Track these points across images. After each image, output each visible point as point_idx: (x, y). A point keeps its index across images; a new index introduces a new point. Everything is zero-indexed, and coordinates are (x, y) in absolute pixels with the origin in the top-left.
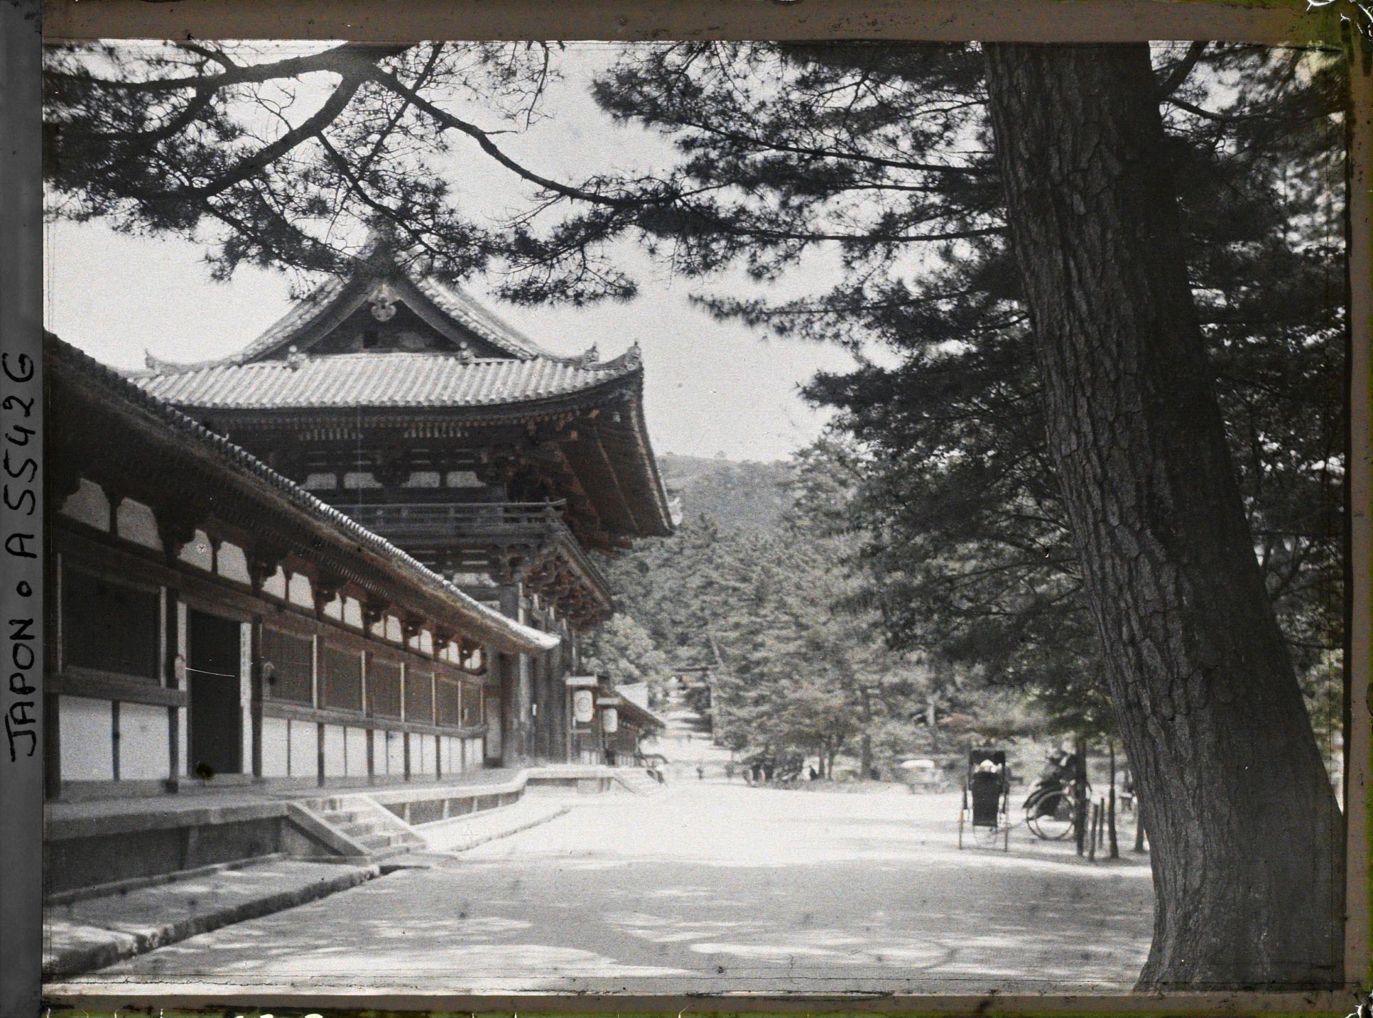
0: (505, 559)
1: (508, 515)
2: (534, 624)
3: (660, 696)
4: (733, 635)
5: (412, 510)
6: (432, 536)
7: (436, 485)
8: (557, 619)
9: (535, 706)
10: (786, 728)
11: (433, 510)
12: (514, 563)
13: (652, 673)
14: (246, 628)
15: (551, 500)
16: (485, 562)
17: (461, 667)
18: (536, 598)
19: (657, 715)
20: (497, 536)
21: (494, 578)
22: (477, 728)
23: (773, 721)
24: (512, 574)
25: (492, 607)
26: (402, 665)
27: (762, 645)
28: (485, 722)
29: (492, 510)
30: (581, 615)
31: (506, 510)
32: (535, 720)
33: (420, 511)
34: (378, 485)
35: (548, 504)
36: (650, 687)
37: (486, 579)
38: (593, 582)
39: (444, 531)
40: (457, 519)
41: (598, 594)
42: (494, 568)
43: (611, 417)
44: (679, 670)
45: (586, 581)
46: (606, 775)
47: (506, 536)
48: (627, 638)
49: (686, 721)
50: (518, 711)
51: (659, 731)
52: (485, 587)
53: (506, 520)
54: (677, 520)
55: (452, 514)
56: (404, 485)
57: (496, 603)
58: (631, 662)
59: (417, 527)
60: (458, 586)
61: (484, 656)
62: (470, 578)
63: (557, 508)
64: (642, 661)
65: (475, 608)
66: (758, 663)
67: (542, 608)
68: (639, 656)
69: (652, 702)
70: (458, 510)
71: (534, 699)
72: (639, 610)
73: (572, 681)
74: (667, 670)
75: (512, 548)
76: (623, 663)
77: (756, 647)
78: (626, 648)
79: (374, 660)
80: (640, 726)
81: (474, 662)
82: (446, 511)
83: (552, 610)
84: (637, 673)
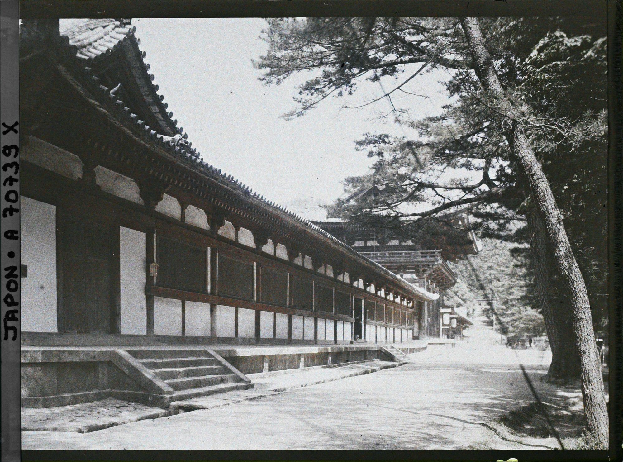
0: (421, 270)
1: (422, 255)
2: (429, 290)
3: (471, 312)
4: (501, 289)
5: (390, 254)
6: (396, 263)
7: (398, 244)
8: (436, 287)
9: (429, 319)
10: (522, 326)
11: (396, 254)
12: (424, 271)
13: (468, 302)
14: (363, 301)
15: (437, 250)
16: (414, 270)
17: (407, 307)
18: (429, 281)
19: (469, 319)
20: (418, 262)
21: (417, 276)
22: (410, 327)
23: (517, 323)
24: (423, 274)
25: (416, 285)
26: (393, 307)
27: (513, 293)
28: (413, 324)
29: (417, 253)
30: (444, 285)
31: (422, 253)
32: (429, 324)
33: (393, 254)
34: (378, 245)
35: (436, 251)
36: (467, 308)
37: (414, 276)
38: (450, 274)
39: (401, 261)
40: (406, 257)
41: (451, 278)
42: (417, 272)
43: (458, 222)
44: (479, 301)
45: (447, 274)
46: (454, 343)
47: (422, 262)
48: (458, 288)
49: (482, 322)
50: (424, 321)
51: (471, 326)
52: (414, 279)
53: (422, 257)
54: (479, 249)
55: (403, 255)
56: (387, 245)
57: (418, 284)
58: (460, 298)
59: (392, 259)
60: (405, 279)
61: (413, 302)
62: (409, 276)
63: (439, 252)
64: (464, 297)
65: (410, 286)
66: (511, 300)
67: (431, 284)
68: (463, 295)
69: (468, 314)
70: (405, 254)
71: (429, 317)
72: (463, 276)
73: (442, 310)
74: (475, 301)
75: (423, 266)
76: (456, 298)
77: (511, 294)
78: (457, 292)
79: (388, 306)
80: (463, 324)
81: (410, 305)
82: (401, 254)
83: (434, 284)
84: (462, 302)
